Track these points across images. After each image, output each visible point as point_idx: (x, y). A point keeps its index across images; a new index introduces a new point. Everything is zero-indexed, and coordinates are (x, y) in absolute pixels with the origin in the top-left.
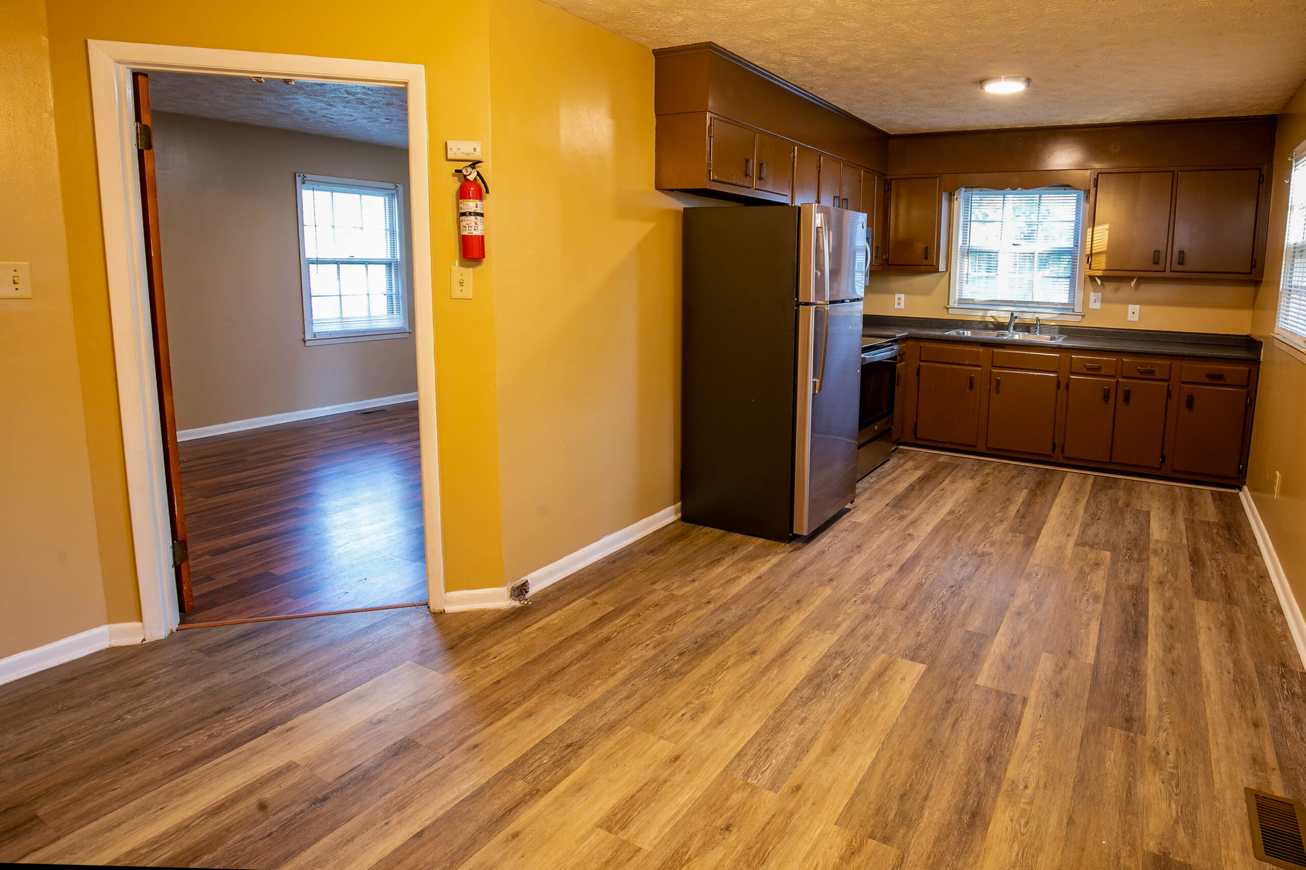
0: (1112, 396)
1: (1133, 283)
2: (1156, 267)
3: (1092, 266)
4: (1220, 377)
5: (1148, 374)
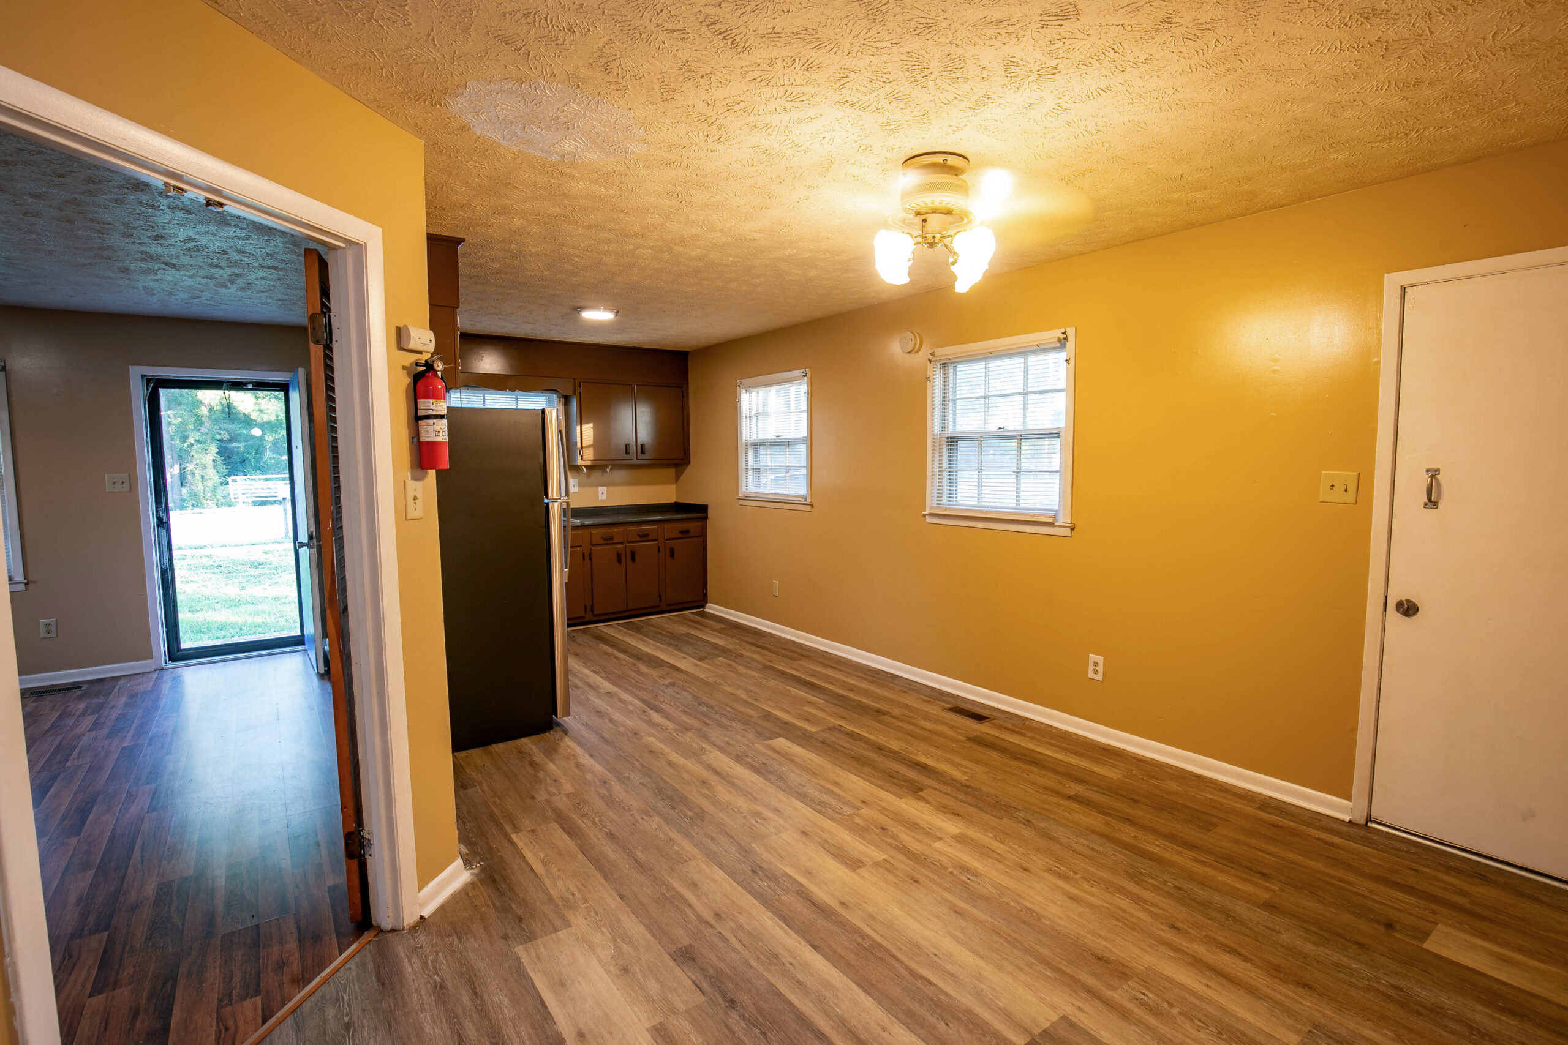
0: (623, 558)
1: (608, 470)
2: (627, 457)
3: (584, 457)
4: (687, 532)
5: (644, 537)
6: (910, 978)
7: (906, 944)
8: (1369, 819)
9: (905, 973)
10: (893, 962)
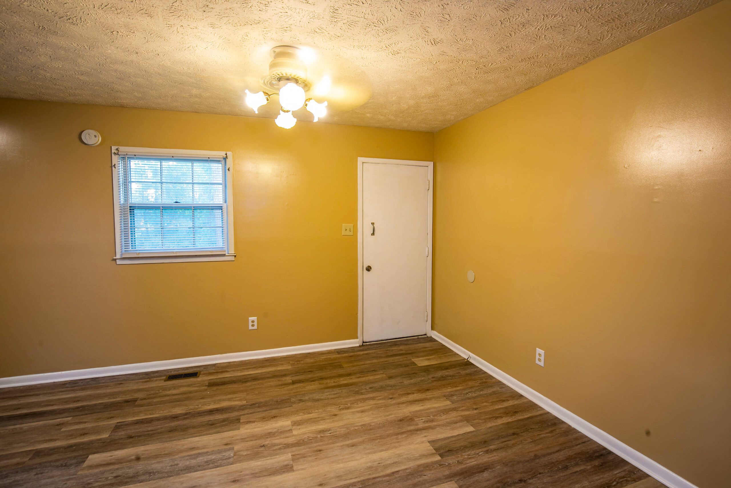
6: (391, 478)
7: (367, 471)
8: (363, 342)
9: (387, 478)
10: (378, 480)
